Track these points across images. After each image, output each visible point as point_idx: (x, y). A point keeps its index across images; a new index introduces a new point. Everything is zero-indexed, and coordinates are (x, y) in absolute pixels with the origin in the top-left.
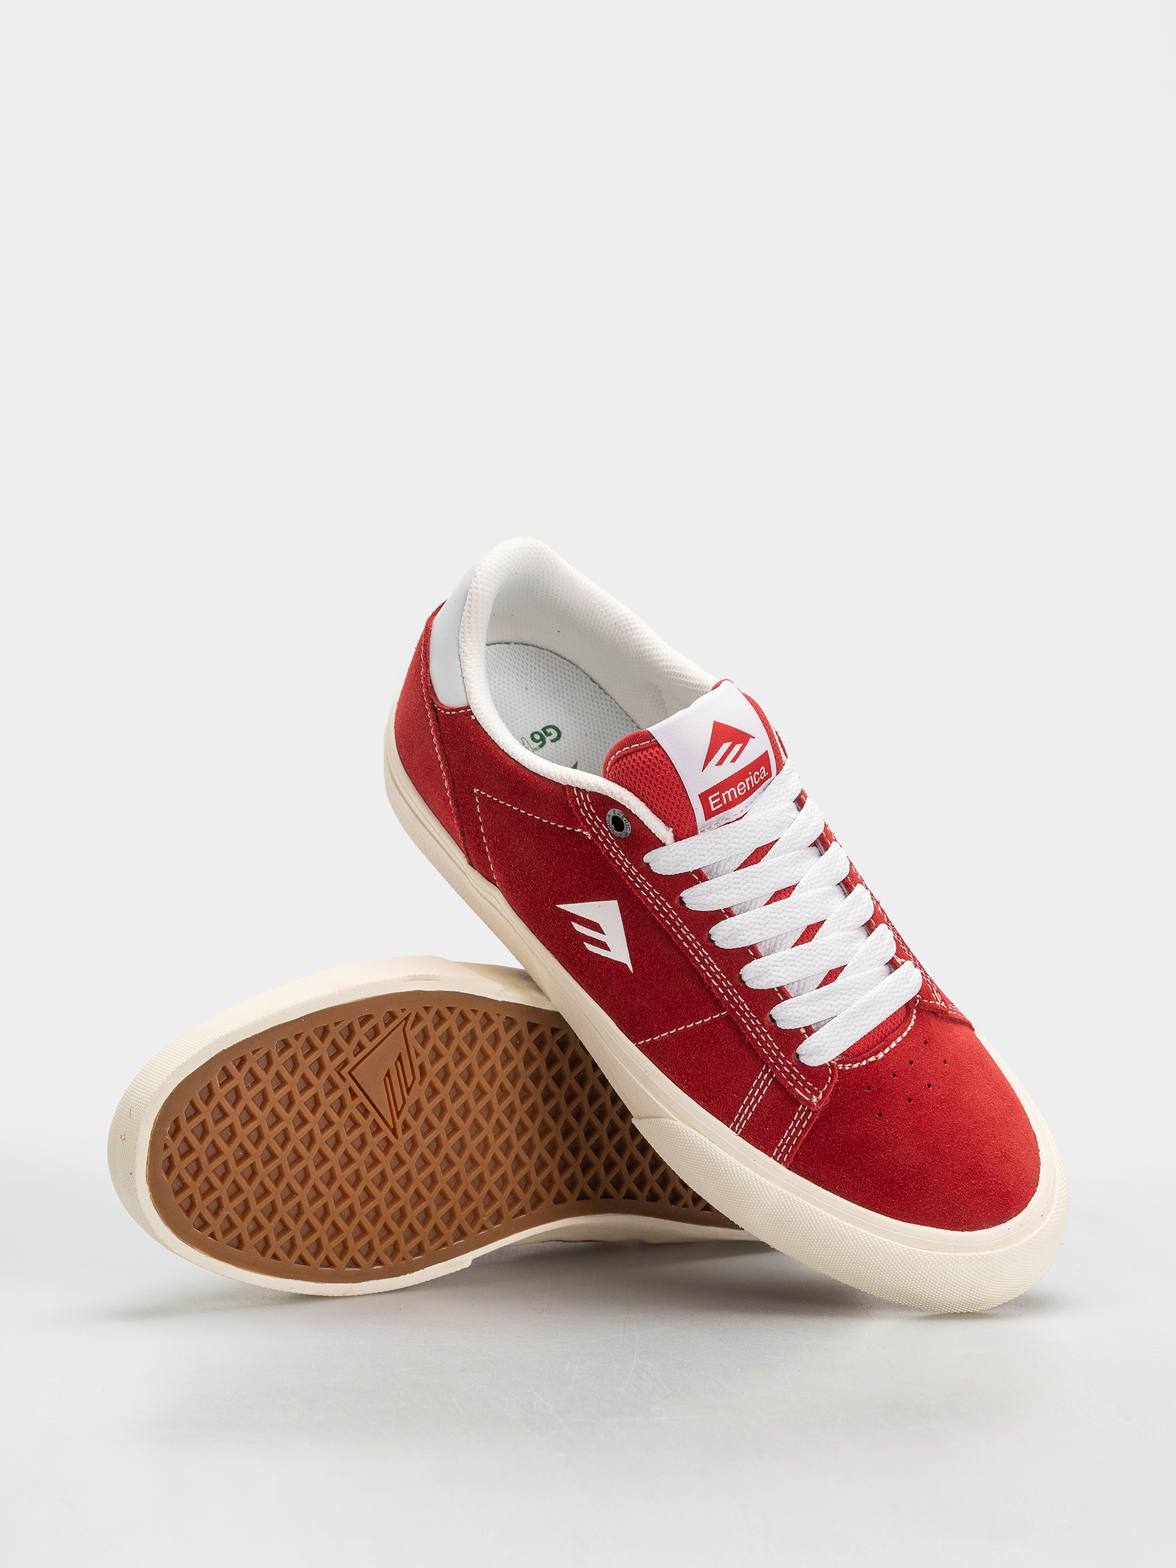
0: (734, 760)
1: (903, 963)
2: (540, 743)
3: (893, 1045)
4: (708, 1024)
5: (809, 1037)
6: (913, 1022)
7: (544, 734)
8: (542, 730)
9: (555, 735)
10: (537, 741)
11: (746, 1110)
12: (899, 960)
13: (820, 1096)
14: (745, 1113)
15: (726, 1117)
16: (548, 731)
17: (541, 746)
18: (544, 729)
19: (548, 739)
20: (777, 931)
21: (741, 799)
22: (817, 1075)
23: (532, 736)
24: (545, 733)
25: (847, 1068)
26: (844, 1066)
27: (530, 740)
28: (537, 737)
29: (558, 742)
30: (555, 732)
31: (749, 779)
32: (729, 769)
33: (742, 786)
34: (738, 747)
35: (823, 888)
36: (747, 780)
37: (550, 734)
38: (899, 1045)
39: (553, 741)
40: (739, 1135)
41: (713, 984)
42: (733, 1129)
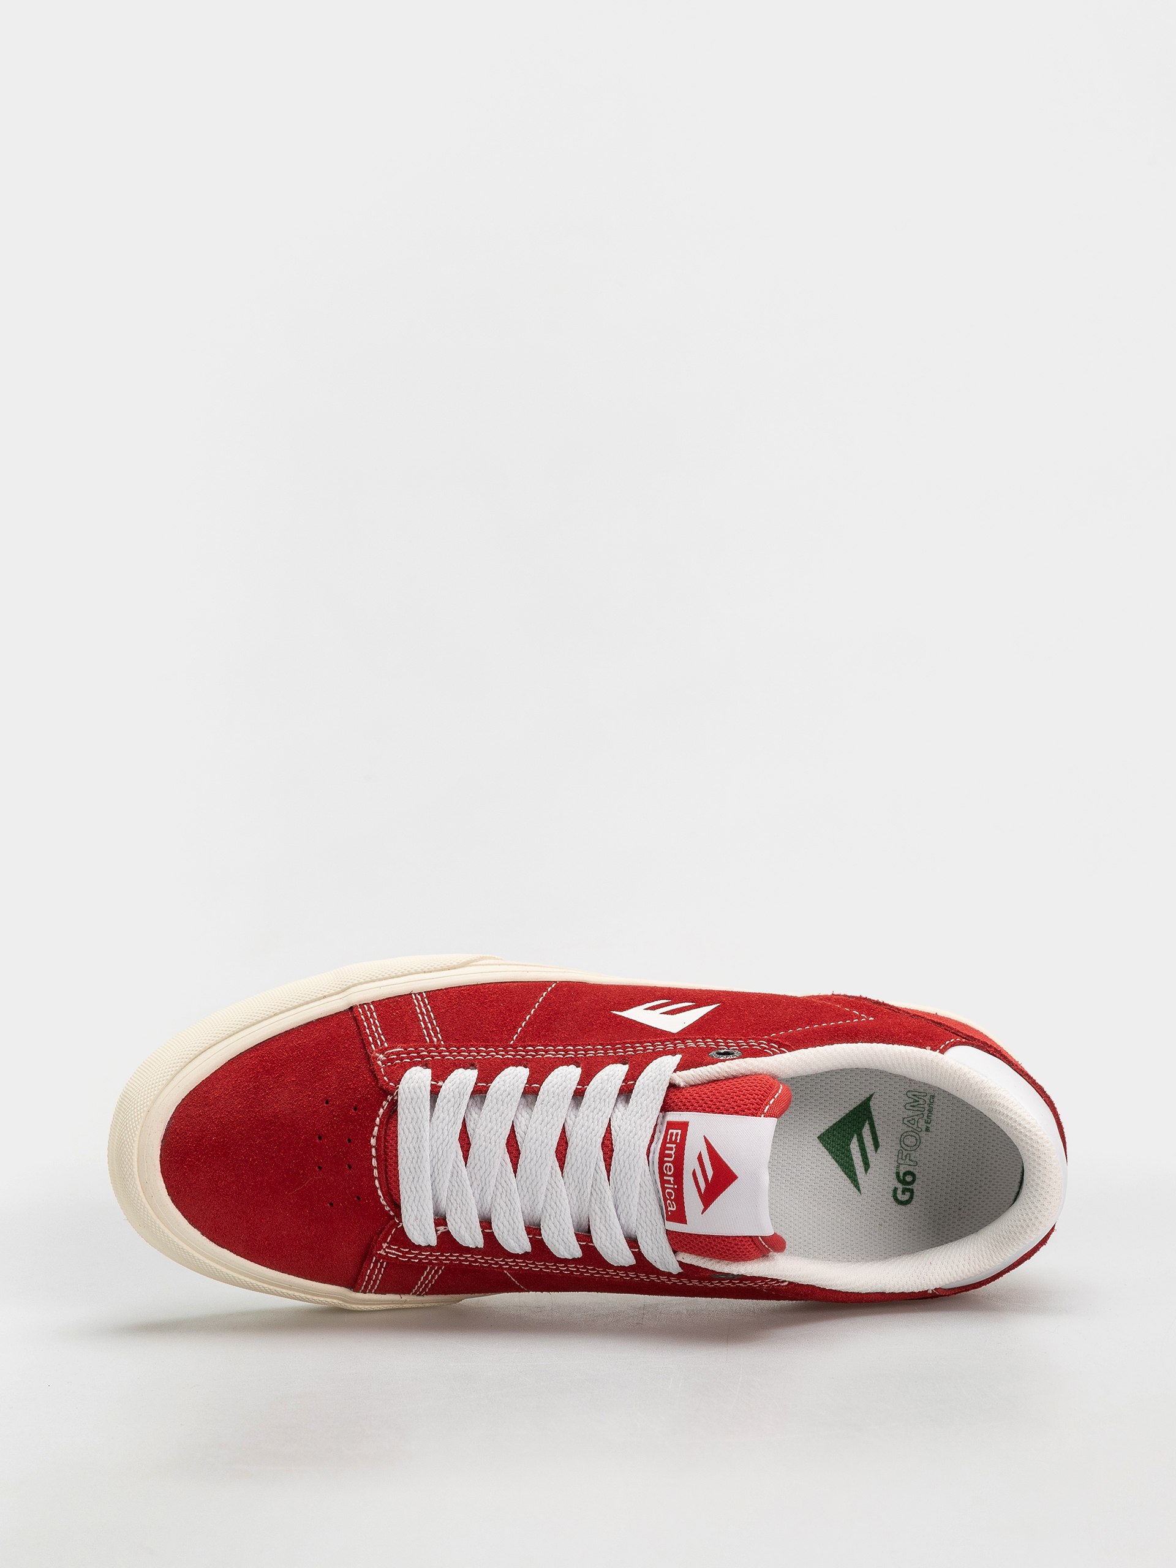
0: (694, 1174)
1: (437, 1231)
2: (901, 1175)
3: (374, 1162)
4: (515, 1028)
5: (431, 1084)
6: (384, 1203)
7: (907, 1187)
8: (913, 1190)
9: (900, 1196)
10: (905, 1174)
11: (424, 1010)
12: (442, 1229)
13: (379, 1063)
14: (422, 1009)
15: (433, 996)
16: (908, 1194)
17: (898, 1174)
18: (912, 1191)
19: (900, 1186)
20: (535, 1118)
21: (661, 1162)
22: (397, 1072)
23: (913, 1175)
24: (908, 1190)
25: (384, 1102)
26: (388, 1101)
27: (911, 1169)
28: (909, 1179)
29: (891, 1193)
30: (903, 1199)
31: (672, 1182)
32: (690, 1164)
33: (670, 1171)
34: (703, 1186)
35: (543, 1197)
36: (672, 1179)
37: (903, 1192)
38: (371, 1169)
39: (895, 1190)
40: (411, 994)
41: (539, 1046)
42: (420, 994)
